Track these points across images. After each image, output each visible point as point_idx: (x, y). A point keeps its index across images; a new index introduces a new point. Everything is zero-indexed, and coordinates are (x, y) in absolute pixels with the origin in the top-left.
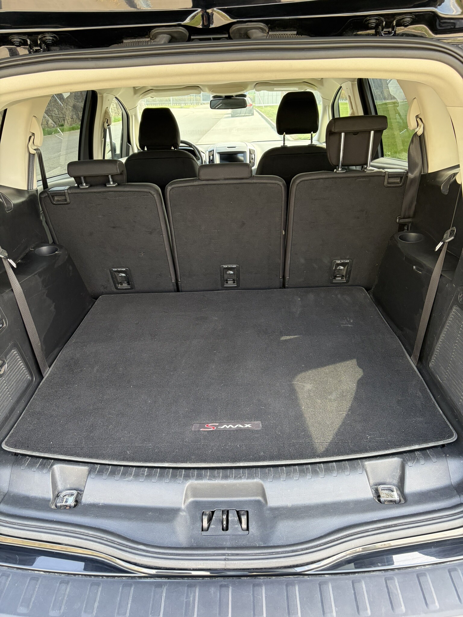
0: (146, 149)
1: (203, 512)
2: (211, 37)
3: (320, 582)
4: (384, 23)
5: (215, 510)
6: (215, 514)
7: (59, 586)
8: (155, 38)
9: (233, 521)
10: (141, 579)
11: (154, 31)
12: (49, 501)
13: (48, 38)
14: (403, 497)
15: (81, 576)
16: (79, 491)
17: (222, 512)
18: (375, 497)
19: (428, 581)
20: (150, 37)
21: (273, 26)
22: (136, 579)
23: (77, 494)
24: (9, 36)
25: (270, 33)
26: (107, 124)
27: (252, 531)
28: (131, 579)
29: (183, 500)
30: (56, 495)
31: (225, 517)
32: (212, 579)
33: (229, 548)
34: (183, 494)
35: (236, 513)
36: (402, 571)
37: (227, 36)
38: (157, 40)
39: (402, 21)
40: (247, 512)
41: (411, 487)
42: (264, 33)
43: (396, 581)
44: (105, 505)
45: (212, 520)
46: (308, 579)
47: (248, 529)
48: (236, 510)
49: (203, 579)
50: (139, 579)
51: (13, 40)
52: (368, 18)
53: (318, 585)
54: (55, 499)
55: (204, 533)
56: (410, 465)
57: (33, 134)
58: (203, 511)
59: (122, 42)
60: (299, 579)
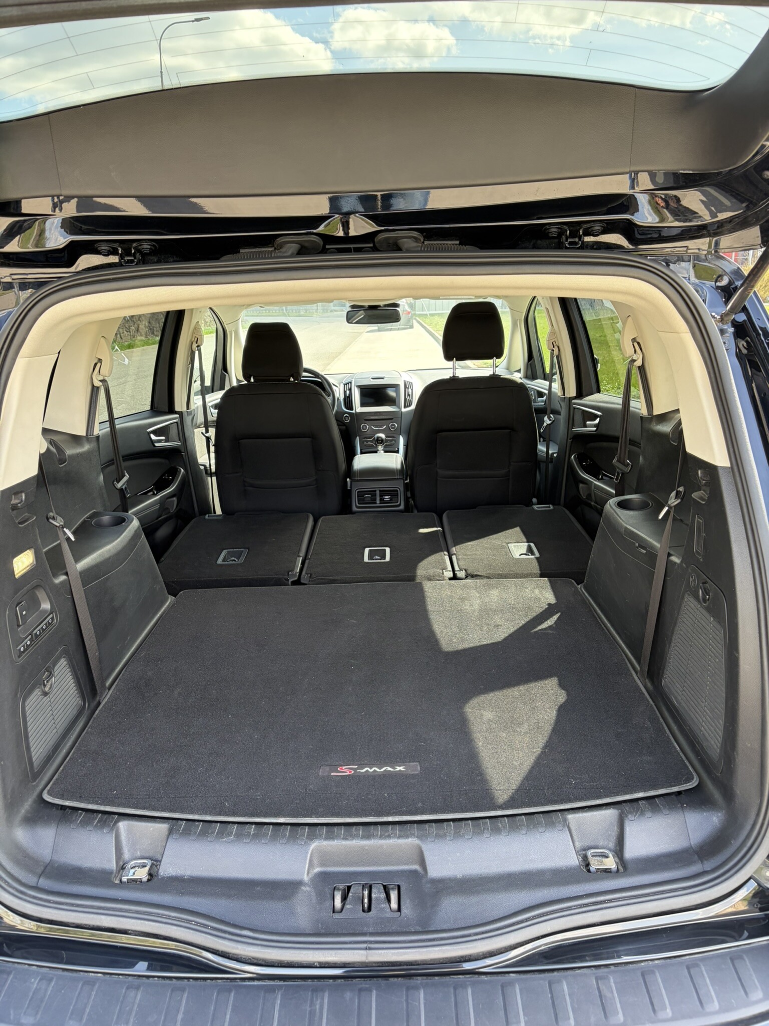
0: (252, 380)
1: (335, 887)
2: (352, 246)
3: (503, 983)
4: (568, 232)
5: (352, 885)
6: (352, 890)
7: (125, 992)
8: (281, 248)
9: (378, 899)
10: (244, 982)
11: (281, 240)
12: (111, 873)
13: (145, 246)
14: (623, 865)
15: (156, 979)
16: (154, 861)
17: (362, 887)
18: (583, 866)
19: (657, 980)
20: (274, 246)
21: (429, 235)
22: (237, 982)
23: (151, 866)
24: (95, 244)
25: (426, 243)
26: (197, 345)
27: (405, 913)
28: (230, 982)
29: (307, 869)
30: (120, 867)
31: (366, 893)
32: (348, 981)
33: (372, 934)
34: (306, 859)
35: (382, 888)
36: (619, 968)
37: (371, 245)
38: (283, 250)
39: (590, 230)
40: (399, 887)
41: (632, 851)
42: (418, 243)
43: (612, 980)
44: (193, 877)
45: (348, 898)
46: (486, 979)
47: (399, 909)
48: (382, 884)
49: (335, 981)
50: (242, 982)
51: (99, 249)
52: (547, 227)
53: (500, 987)
54: (119, 872)
55: (336, 916)
56: (630, 819)
57: (100, 360)
58: (335, 885)
59: (239, 252)
60: (472, 979)
